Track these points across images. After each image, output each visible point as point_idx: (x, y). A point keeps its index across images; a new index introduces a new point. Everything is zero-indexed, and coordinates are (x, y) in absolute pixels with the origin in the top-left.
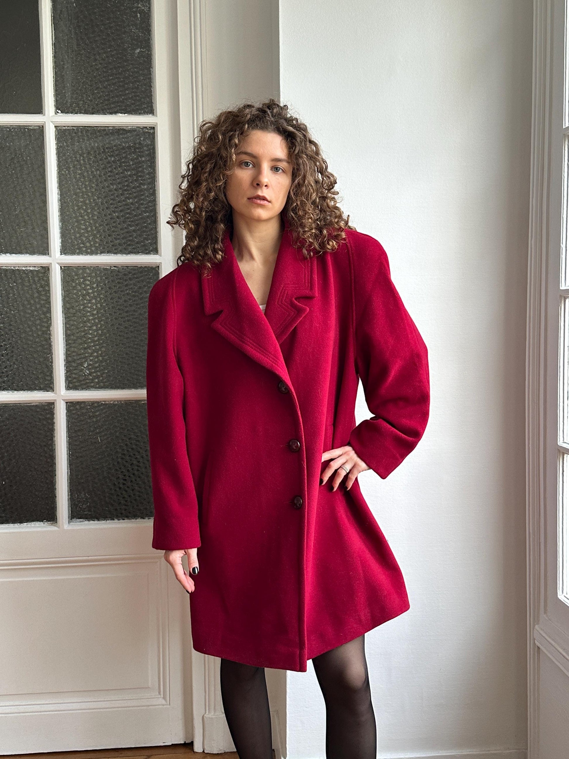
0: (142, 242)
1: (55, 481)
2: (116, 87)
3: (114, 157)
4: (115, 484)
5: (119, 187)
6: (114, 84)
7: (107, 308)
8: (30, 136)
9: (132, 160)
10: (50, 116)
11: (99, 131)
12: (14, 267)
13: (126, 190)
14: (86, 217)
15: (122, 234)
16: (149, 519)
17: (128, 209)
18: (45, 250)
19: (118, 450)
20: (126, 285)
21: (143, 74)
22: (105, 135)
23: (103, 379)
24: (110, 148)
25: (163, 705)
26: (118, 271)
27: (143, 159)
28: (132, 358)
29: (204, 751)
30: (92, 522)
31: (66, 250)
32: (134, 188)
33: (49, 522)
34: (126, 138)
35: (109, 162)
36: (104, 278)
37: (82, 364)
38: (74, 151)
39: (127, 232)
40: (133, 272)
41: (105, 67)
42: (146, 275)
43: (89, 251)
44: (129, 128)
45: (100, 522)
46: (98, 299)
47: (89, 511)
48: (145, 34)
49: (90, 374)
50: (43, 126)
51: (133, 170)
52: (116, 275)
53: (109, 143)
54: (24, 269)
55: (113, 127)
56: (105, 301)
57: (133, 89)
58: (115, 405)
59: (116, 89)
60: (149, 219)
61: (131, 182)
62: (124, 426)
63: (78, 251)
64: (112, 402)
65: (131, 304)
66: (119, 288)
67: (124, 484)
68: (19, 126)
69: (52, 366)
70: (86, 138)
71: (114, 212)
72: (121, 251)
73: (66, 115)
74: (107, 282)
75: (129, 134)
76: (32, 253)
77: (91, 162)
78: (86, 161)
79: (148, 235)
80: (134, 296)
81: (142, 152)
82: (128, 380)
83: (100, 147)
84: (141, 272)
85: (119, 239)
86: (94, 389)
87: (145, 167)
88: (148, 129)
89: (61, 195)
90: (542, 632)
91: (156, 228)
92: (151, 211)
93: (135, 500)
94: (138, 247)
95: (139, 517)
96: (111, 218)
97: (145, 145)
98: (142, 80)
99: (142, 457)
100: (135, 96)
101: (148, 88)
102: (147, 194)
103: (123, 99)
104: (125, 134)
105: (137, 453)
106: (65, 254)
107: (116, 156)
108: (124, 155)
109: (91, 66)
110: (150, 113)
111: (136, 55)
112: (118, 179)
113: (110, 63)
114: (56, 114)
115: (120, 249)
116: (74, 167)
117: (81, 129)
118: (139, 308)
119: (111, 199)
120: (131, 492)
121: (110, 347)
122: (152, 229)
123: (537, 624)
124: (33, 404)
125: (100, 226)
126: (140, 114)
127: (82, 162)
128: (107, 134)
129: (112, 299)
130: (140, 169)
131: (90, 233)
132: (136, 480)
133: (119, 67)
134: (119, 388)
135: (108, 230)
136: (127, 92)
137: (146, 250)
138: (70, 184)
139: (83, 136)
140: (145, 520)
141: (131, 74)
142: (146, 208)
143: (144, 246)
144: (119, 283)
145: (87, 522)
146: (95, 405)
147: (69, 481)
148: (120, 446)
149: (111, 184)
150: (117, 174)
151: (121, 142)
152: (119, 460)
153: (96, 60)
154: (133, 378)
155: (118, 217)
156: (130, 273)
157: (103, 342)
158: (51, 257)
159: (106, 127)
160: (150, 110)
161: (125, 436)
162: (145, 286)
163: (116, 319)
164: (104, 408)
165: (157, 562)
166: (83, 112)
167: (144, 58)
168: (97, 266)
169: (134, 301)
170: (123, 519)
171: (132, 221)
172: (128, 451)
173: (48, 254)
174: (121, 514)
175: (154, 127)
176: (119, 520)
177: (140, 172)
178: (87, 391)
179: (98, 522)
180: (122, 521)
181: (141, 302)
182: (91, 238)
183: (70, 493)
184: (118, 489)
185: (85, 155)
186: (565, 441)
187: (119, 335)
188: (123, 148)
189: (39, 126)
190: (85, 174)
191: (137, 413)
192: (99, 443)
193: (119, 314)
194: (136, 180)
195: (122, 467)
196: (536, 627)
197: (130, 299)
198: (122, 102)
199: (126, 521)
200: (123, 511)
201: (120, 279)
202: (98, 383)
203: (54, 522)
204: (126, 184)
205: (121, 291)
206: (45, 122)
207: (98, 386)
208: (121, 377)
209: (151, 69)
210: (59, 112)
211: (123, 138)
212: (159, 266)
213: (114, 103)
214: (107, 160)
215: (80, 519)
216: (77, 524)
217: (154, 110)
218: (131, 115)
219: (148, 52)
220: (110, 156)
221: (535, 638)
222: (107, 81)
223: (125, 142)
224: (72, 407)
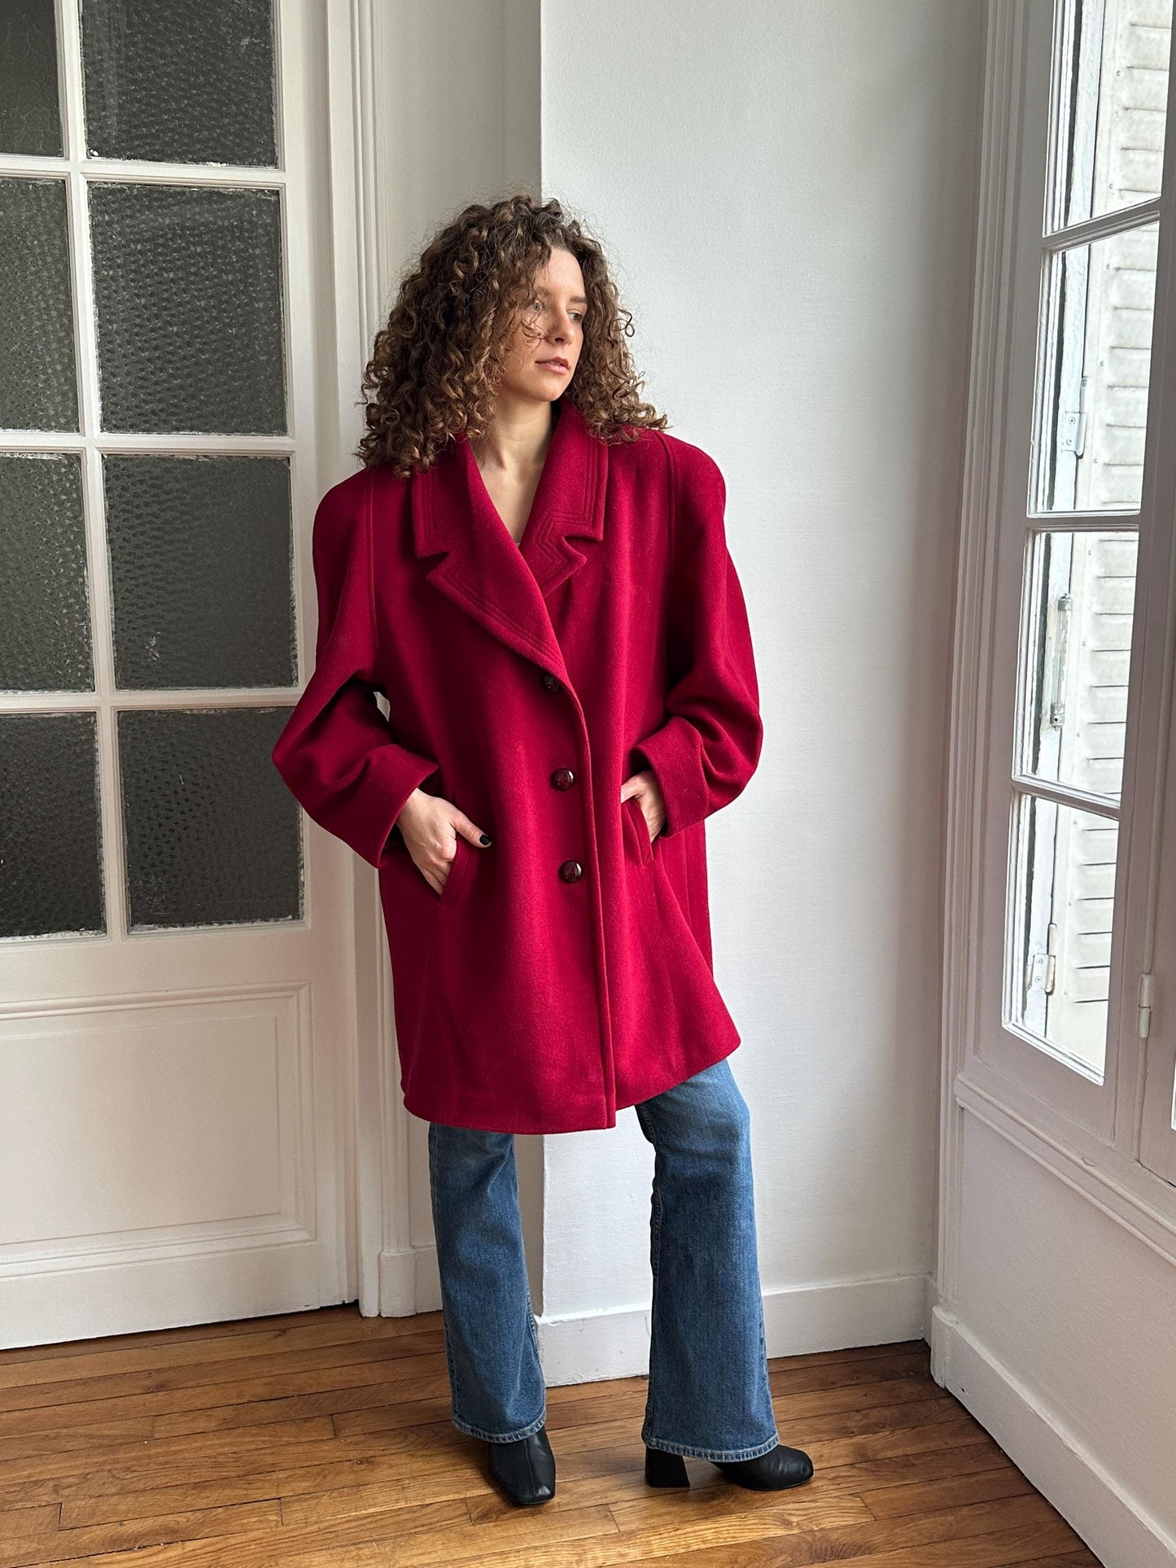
0: (257, 410)
1: (102, 858)
2: (205, 111)
3: (202, 246)
4: (212, 861)
5: (212, 304)
6: (200, 104)
8: (38, 199)
9: (236, 253)
10: (80, 161)
11: (171, 195)
12: (12, 454)
13: (224, 311)
15: (218, 394)
16: (276, 921)
17: (229, 346)
18: (72, 423)
19: (218, 798)
20: (228, 493)
21: (257, 88)
22: (184, 202)
24: (194, 228)
25: (305, 1241)
26: (213, 466)
27: (257, 252)
29: (379, 1315)
30: (171, 929)
31: (110, 422)
32: (239, 306)
33: (90, 932)
34: (224, 209)
35: (191, 256)
37: (146, 641)
38: (124, 232)
39: (228, 391)
40: (240, 468)
41: (183, 71)
42: (265, 474)
44: (231, 190)
45: (187, 929)
47: (165, 910)
48: (259, 10)
49: (162, 659)
50: (64, 181)
51: (237, 271)
52: (208, 473)
53: (192, 219)
54: (31, 458)
55: (200, 187)
57: (237, 115)
58: (210, 717)
59: (205, 115)
60: (269, 367)
61: (234, 296)
62: (228, 754)
64: (204, 712)
66: (214, 496)
67: (228, 860)
68: (17, 178)
69: (89, 644)
71: (203, 352)
72: (216, 427)
73: (109, 160)
75: (229, 202)
76: (46, 427)
79: (269, 398)
81: (256, 238)
83: (175, 225)
84: (256, 468)
85: (212, 404)
87: (260, 266)
88: (265, 194)
89: (100, 317)
90: (969, 1084)
91: (283, 385)
92: (272, 352)
94: (249, 421)
95: (257, 919)
96: (197, 364)
97: (261, 224)
98: (256, 98)
100: (241, 130)
101: (266, 116)
102: (265, 320)
103: (218, 135)
104: (222, 202)
106: (110, 430)
107: (206, 243)
108: (221, 243)
110: (270, 164)
111: (243, 51)
112: (210, 288)
113: (192, 63)
115: (214, 423)
117: (137, 189)
119: (197, 327)
122: (275, 387)
123: (960, 1072)
124: (53, 716)
126: (251, 164)
128: (188, 201)
129: (200, 517)
130: (251, 271)
133: (209, 71)
134: (216, 686)
136: (226, 121)
137: (265, 426)
140: (269, 923)
141: (233, 86)
142: (262, 345)
143: (260, 418)
144: (214, 487)
145: (162, 930)
146: (173, 717)
147: (126, 857)
148: (221, 791)
150: (207, 279)
151: (214, 218)
153: (164, 55)
154: (242, 667)
155: (209, 362)
156: (233, 469)
158: (84, 436)
159: (186, 187)
160: (269, 156)
161: (229, 773)
164: (191, 723)
165: (292, 996)
166: (140, 155)
167: (257, 56)
168: (171, 456)
170: (230, 923)
171: (237, 371)
173: (78, 430)
174: (225, 913)
175: (278, 191)
176: (221, 924)
177: (252, 276)
178: (157, 691)
179: (183, 929)
180: (226, 926)
183: (128, 879)
186: (1024, 773)
188: (221, 229)
189: (56, 181)
191: (251, 732)
192: (182, 785)
194: (243, 292)
196: (959, 1076)
198: (217, 140)
199: (233, 925)
201: (216, 480)
203: (100, 931)
204: (225, 298)
205: (219, 504)
206: (69, 173)
209: (272, 80)
210: (96, 153)
211: (219, 210)
212: (289, 458)
213: (199, 141)
214: (189, 252)
215: (148, 924)
216: (144, 932)
217: (277, 159)
218: (233, 167)
219: (266, 44)
220: (194, 244)
221: (956, 1093)
222: (187, 98)
223: (223, 219)
224: (128, 720)
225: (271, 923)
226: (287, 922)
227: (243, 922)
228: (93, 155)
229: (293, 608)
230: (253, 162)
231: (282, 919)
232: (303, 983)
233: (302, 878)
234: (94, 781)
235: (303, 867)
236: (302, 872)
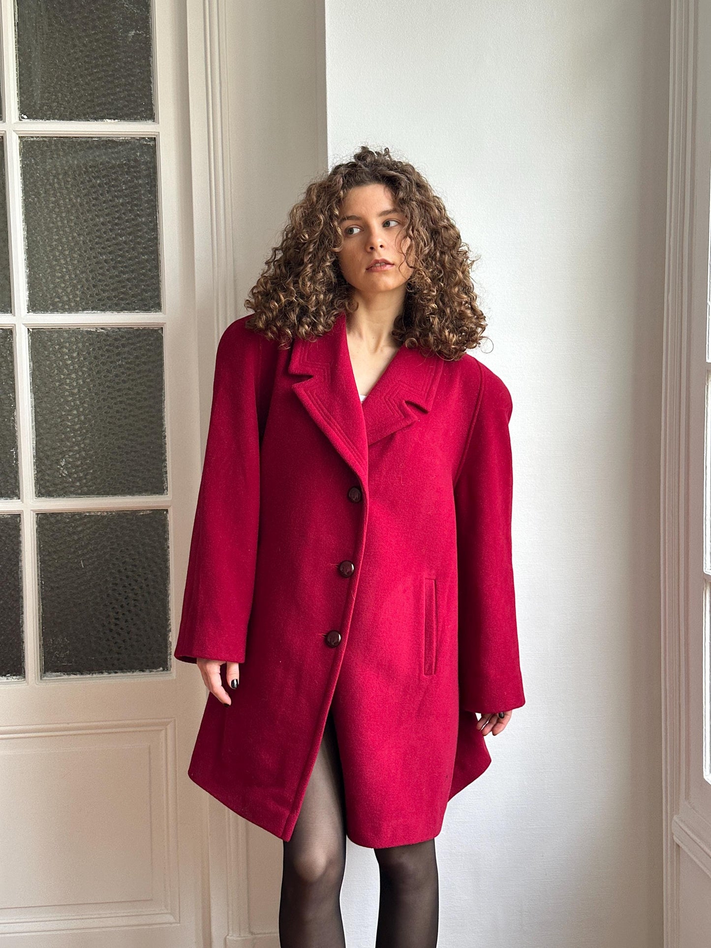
0: (139, 294)
1: (23, 622)
2: (103, 84)
3: (100, 179)
4: (104, 626)
5: (108, 220)
6: (99, 79)
7: (91, 386)
9: (124, 183)
10: (12, 123)
11: (79, 144)
13: (116, 224)
14: (63, 262)
15: (112, 284)
16: (150, 672)
17: (120, 250)
18: (6, 306)
19: (108, 579)
20: (118, 354)
21: (140, 66)
22: (88, 148)
23: (87, 482)
24: (95, 167)
25: (171, 923)
26: (107, 335)
27: (140, 181)
28: (127, 453)
30: (72, 676)
31: (35, 306)
32: (127, 221)
33: (14, 677)
34: (117, 153)
35: (93, 186)
36: (87, 344)
37: (58, 462)
38: (45, 171)
39: (119, 282)
40: (127, 336)
41: (87, 56)
42: (145, 340)
43: (67, 307)
44: (121, 138)
45: (84, 676)
46: (80, 373)
47: (69, 661)
49: (70, 475)
50: (2, 137)
51: (126, 196)
52: (104, 340)
53: (93, 160)
55: (99, 137)
56: (89, 375)
57: (125, 85)
58: (103, 517)
59: (103, 87)
60: (149, 264)
61: (124, 214)
62: (115, 546)
63: (51, 307)
64: (99, 514)
65: (125, 379)
66: (108, 357)
67: (116, 625)
69: (17, 465)
70: (61, 153)
71: (101, 254)
72: (110, 307)
73: (34, 121)
74: (91, 350)
75: (120, 147)
77: (69, 186)
78: (63, 184)
79: (148, 285)
80: (129, 369)
81: (139, 172)
82: (121, 483)
83: (81, 165)
84: (138, 336)
85: (108, 291)
86: (74, 496)
87: (142, 192)
88: (146, 141)
89: (28, 232)
90: (682, 825)
91: (158, 276)
92: (152, 252)
93: (132, 646)
94: (134, 302)
95: (136, 669)
96: (97, 263)
97: (143, 162)
98: (139, 73)
99: (141, 588)
100: (129, 96)
101: (146, 84)
102: (145, 230)
103: (112, 100)
104: (115, 148)
105: (133, 583)
106: (34, 311)
107: (104, 177)
108: (114, 176)
109: (69, 54)
110: (149, 119)
111: (130, 40)
112: (106, 209)
113: (94, 50)
114: (20, 120)
115: (108, 305)
116: (45, 192)
117: (55, 140)
118: (135, 386)
119: (97, 237)
120: (126, 634)
121: (96, 438)
122: (152, 278)
123: (676, 814)
125: (82, 273)
126: (135, 120)
127: (56, 185)
128: (90, 148)
129: (98, 372)
130: (136, 196)
131: (68, 283)
132: (132, 619)
133: (106, 56)
134: (108, 495)
135: (93, 278)
136: (118, 90)
137: (145, 305)
138: (41, 215)
139: (58, 150)
140: (145, 673)
141: (123, 65)
142: (145, 248)
143: (142, 300)
144: (108, 351)
145: (66, 677)
146: (76, 517)
147: (41, 621)
148: (111, 573)
149: (96, 215)
150: (104, 202)
151: (109, 159)
152: (110, 592)
153: (75, 46)
154: (127, 480)
155: (106, 261)
156: (122, 337)
157: (87, 431)
158: (14, 316)
159: (89, 137)
160: (148, 113)
161: (117, 559)
162: (143, 355)
163: (104, 400)
164: (89, 522)
165: (161, 730)
166: (57, 117)
167: (140, 43)
168: (77, 328)
169: (129, 375)
170: (116, 673)
171: (126, 267)
172: (121, 579)
173: (11, 312)
174: (113, 665)
175: (155, 138)
176: (110, 673)
177: (136, 199)
178: (65, 499)
179: (82, 676)
180: (113, 675)
181: (139, 376)
182: (69, 290)
183: (42, 638)
184: (108, 632)
185: (60, 177)
187: (109, 422)
188: (113, 167)
190: (62, 202)
191: (133, 528)
192: (83, 569)
193: (109, 393)
194: (130, 211)
195: (114, 602)
196: (675, 817)
197: (123, 373)
198: (111, 104)
199: (119, 674)
200: (116, 662)
201: (110, 345)
202: (81, 487)
203: (21, 677)
204: (117, 215)
205: (111, 362)
206: (5, 131)
207: (80, 491)
208: (112, 478)
209: (151, 59)
210: (25, 117)
211: (112, 153)
212: (162, 328)
213: (99, 105)
214: (91, 184)
215: (56, 672)
216: (53, 678)
217: (154, 115)
218: (122, 122)
219: (146, 34)
220: (94, 178)
221: (673, 832)
222: (90, 75)
223: (116, 159)
224: (44, 520)
225: (147, 673)
226: (159, 673)
227: (126, 672)
228: (23, 118)
229: (165, 437)
230: (137, 118)
231: (155, 670)
232: (170, 720)
233: (170, 639)
234: (18, 564)
235: (170, 631)
236: (170, 635)
